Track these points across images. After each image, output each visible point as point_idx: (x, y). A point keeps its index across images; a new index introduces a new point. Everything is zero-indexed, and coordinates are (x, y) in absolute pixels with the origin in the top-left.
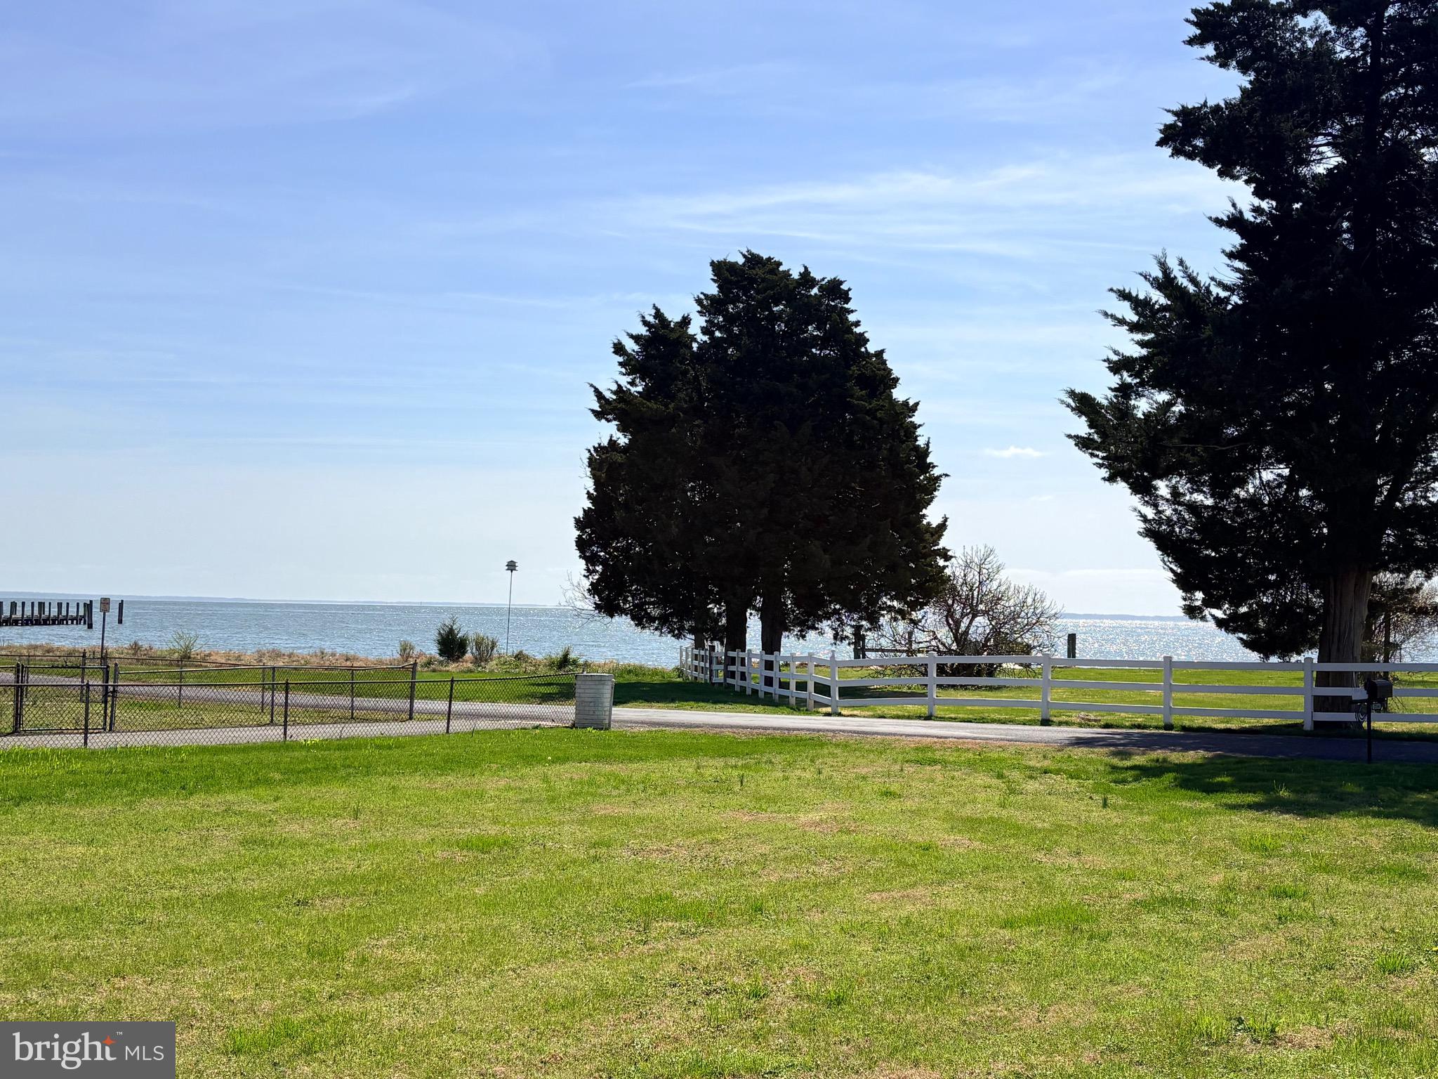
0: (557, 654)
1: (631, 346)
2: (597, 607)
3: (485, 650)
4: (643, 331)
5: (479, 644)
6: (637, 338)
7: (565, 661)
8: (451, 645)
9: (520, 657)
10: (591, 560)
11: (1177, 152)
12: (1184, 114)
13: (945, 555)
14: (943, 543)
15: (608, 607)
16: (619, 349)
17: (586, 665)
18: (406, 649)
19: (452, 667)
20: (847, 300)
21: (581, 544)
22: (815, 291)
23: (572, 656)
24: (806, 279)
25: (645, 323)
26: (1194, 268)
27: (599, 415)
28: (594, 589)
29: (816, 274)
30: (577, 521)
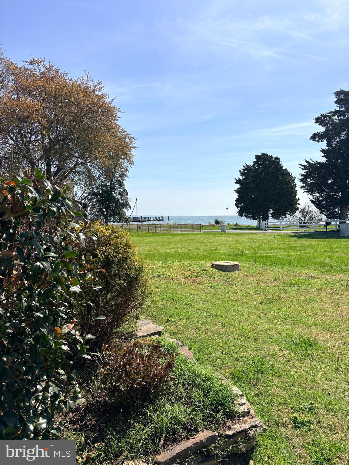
0: (235, 223)
1: (242, 171)
2: (239, 215)
3: (223, 222)
4: (243, 168)
5: (222, 222)
6: (243, 169)
7: (236, 225)
8: (217, 222)
9: (228, 224)
10: (238, 207)
11: (313, 140)
12: (314, 134)
13: (299, 204)
14: (299, 202)
15: (241, 215)
16: (240, 171)
17: (240, 225)
18: (209, 223)
19: (217, 226)
20: (279, 160)
21: (236, 204)
22: (273, 159)
23: (237, 224)
24: (272, 157)
25: (244, 167)
26: (313, 160)
27: (236, 183)
28: (238, 212)
29: (273, 156)
30: (235, 200)
